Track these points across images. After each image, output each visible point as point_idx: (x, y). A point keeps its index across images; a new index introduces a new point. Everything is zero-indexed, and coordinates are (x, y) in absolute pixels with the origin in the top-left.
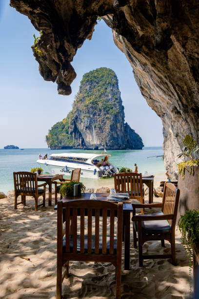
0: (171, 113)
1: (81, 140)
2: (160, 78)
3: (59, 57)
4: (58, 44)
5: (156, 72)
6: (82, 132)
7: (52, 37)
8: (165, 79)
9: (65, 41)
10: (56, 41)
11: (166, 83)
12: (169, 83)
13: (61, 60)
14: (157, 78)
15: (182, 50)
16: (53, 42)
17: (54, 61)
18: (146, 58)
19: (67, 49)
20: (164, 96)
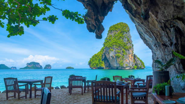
0: (154, 47)
1: (108, 64)
2: (146, 29)
3: (96, 23)
4: (96, 17)
5: (144, 27)
6: (108, 60)
7: (92, 14)
8: (148, 30)
9: (99, 16)
10: (94, 16)
11: (149, 32)
12: (150, 32)
13: (97, 25)
14: (145, 30)
15: (156, 18)
16: (93, 16)
17: (93, 25)
18: (139, 20)
19: (100, 19)
20: (150, 38)
